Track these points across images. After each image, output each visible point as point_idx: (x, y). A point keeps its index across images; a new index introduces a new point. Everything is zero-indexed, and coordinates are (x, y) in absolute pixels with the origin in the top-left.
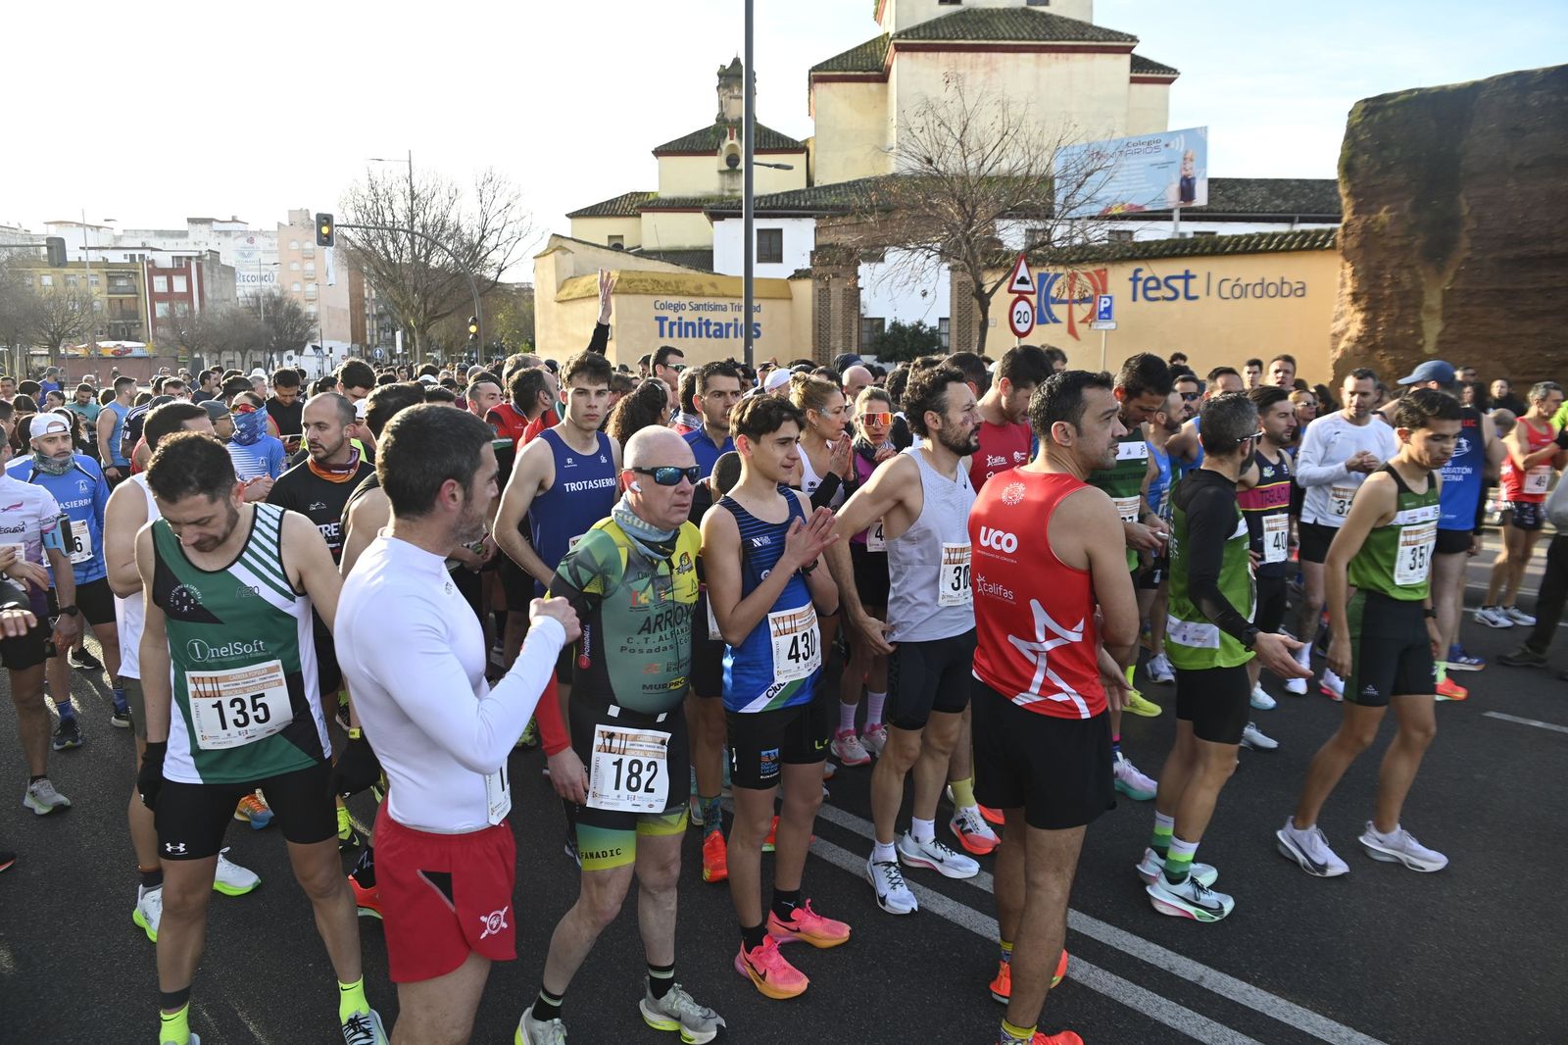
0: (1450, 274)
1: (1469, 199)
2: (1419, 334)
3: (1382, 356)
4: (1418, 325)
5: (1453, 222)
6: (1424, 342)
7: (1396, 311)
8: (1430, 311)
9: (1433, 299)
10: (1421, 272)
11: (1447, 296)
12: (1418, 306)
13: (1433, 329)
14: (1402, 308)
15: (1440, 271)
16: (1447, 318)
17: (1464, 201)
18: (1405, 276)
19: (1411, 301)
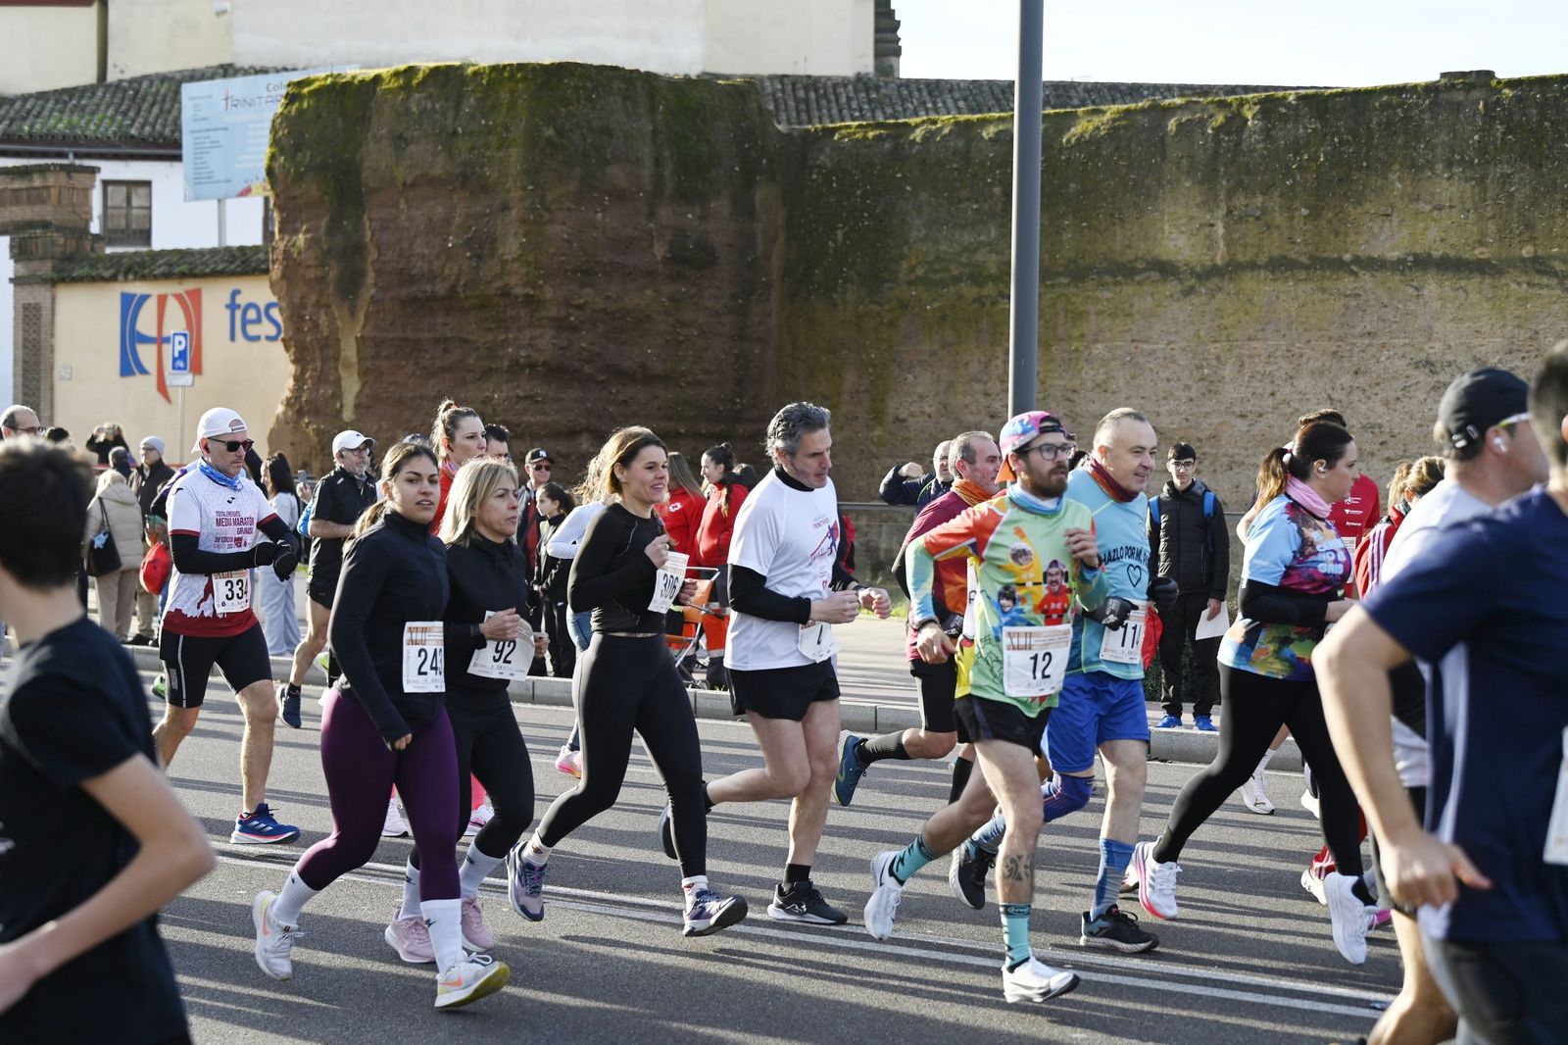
0: (361, 316)
1: (371, 220)
2: (338, 395)
3: (307, 424)
4: (338, 382)
5: (357, 250)
6: (342, 406)
7: (318, 364)
8: (348, 366)
9: (349, 351)
10: (336, 314)
11: (361, 342)
12: (337, 358)
13: (352, 387)
14: (324, 361)
15: (353, 313)
16: (363, 373)
17: (367, 224)
18: (323, 320)
19: (329, 347)
